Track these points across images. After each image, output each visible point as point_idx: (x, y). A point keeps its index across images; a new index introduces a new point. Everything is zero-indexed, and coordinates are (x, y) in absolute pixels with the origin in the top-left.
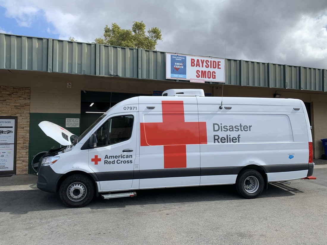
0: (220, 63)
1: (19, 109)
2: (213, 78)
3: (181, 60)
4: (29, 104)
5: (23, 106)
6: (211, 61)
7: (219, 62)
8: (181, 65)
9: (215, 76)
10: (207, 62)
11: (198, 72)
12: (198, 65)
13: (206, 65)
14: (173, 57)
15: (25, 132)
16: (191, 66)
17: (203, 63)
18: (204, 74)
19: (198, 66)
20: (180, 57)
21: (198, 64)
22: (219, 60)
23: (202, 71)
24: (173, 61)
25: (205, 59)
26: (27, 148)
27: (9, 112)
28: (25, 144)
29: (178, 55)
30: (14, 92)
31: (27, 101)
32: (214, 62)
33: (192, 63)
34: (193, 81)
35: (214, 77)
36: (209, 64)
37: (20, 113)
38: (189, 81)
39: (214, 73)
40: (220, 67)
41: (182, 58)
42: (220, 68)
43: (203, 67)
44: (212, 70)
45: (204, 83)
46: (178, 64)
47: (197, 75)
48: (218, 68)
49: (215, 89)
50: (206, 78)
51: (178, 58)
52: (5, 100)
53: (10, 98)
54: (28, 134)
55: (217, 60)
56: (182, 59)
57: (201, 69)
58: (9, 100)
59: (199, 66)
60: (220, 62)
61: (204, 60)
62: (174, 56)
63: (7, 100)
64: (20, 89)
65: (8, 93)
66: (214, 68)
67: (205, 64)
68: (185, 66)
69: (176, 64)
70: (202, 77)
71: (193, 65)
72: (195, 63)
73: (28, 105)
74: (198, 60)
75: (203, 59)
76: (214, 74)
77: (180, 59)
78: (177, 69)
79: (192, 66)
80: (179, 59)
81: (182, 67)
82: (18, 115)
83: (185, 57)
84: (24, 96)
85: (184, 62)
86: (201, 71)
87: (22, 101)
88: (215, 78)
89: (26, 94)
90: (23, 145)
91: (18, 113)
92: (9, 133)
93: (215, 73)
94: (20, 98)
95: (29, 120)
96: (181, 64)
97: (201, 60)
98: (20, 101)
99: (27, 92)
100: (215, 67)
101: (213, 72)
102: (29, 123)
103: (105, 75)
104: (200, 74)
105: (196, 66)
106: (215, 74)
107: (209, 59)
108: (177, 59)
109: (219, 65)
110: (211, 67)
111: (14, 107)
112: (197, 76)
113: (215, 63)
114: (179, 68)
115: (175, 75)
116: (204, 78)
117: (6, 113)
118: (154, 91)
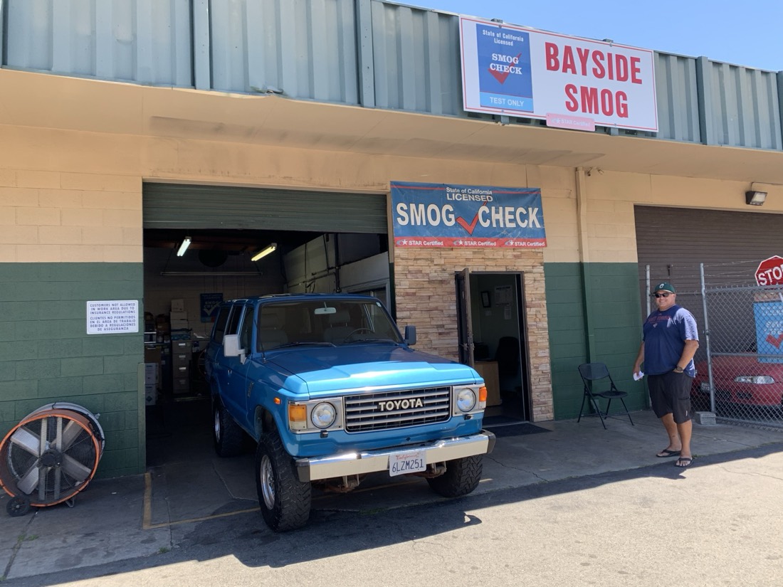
0: (637, 65)
2: (620, 114)
3: (512, 44)
6: (610, 55)
7: (634, 60)
8: (512, 64)
9: (625, 106)
10: (598, 57)
11: (571, 91)
12: (569, 66)
13: (596, 67)
14: (485, 32)
16: (548, 69)
17: (583, 59)
18: (589, 97)
19: (569, 70)
20: (508, 32)
21: (569, 63)
22: (635, 54)
23: (584, 90)
24: (486, 47)
25: (592, 48)
29: (500, 26)
32: (618, 57)
33: (549, 57)
34: (558, 121)
35: (622, 111)
36: (605, 63)
38: (545, 121)
39: (621, 97)
40: (638, 76)
41: (514, 38)
42: (639, 82)
43: (584, 73)
44: (614, 86)
45: (593, 129)
46: (503, 58)
47: (569, 100)
48: (635, 81)
49: (581, 173)
50: (597, 112)
51: (501, 39)
55: (628, 53)
56: (515, 42)
57: (579, 80)
59: (574, 72)
60: (638, 60)
62: (489, 29)
66: (619, 78)
67: (590, 64)
68: (527, 68)
69: (494, 57)
70: (584, 110)
71: (553, 62)
72: (561, 57)
74: (568, 50)
75: (584, 46)
76: (622, 101)
77: (510, 40)
78: (501, 77)
79: (549, 67)
80: (506, 40)
81: (518, 71)
83: (526, 37)
85: (522, 54)
86: (582, 88)
88: (625, 115)
93: (625, 98)
96: (512, 60)
97: (579, 50)
100: (622, 76)
101: (619, 94)
104: (578, 97)
105: (564, 70)
106: (624, 102)
107: (605, 50)
108: (498, 42)
109: (635, 70)
110: (611, 77)
112: (568, 104)
113: (621, 61)
114: (506, 74)
115: (495, 99)
116: (590, 111)
118: (393, 183)
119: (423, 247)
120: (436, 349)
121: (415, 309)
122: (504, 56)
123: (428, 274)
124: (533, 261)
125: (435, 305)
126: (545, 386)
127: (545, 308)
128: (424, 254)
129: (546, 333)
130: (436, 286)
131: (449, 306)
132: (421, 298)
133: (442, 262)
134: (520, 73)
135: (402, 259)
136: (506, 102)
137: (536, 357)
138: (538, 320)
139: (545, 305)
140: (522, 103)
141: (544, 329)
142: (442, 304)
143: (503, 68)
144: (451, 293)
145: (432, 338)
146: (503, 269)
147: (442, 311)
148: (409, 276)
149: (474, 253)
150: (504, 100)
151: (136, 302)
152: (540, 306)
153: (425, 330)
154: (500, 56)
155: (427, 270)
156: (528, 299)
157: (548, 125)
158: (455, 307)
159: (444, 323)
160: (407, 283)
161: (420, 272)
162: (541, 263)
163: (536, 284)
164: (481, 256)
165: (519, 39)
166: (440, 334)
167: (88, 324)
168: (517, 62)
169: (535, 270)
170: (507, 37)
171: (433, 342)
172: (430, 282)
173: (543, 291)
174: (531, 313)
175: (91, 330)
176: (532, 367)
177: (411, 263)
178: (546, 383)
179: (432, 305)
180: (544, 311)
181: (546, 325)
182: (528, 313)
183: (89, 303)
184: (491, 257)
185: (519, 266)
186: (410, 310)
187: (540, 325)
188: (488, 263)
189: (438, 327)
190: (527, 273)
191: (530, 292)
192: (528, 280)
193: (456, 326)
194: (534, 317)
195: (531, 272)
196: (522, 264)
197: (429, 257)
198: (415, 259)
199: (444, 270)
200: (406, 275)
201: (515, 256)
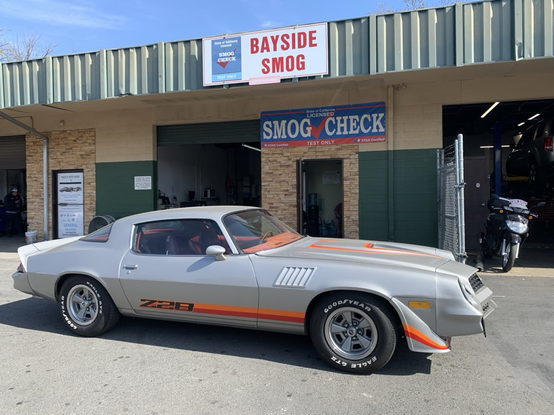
0: (314, 35)
1: (85, 158)
2: (299, 69)
3: (231, 45)
4: (94, 151)
5: (88, 155)
6: (293, 35)
7: (311, 33)
8: (231, 56)
9: (303, 63)
10: (285, 38)
11: (266, 62)
12: (265, 48)
13: (283, 44)
14: (216, 43)
15: (92, 188)
16: (251, 53)
17: (275, 42)
18: (278, 63)
19: (265, 51)
20: (228, 40)
21: (265, 46)
22: (312, 28)
23: (274, 60)
24: (216, 50)
25: (280, 33)
26: (94, 210)
27: (76, 163)
28: (92, 205)
29: (224, 38)
30: (79, 137)
31: (93, 147)
32: (299, 34)
33: (252, 46)
34: (256, 81)
35: (301, 66)
36: (290, 41)
37: (86, 164)
38: (248, 83)
39: (300, 58)
40: (314, 42)
41: (232, 42)
42: (315, 45)
43: (275, 49)
44: (295, 52)
45: (280, 82)
46: (225, 54)
47: (264, 68)
48: (311, 45)
50: (282, 71)
51: (225, 44)
52: (71, 149)
53: (75, 145)
54: (95, 192)
55: (306, 30)
56: (232, 43)
57: (271, 55)
58: (74, 147)
59: (268, 50)
60: (315, 32)
61: (277, 37)
62: (217, 41)
63: (73, 148)
64: (85, 132)
65: (74, 138)
66: (300, 46)
67: (280, 43)
68: (238, 56)
69: (220, 55)
70: (274, 71)
71: (255, 49)
72: (260, 45)
73: (93, 153)
74: (265, 39)
75: (275, 34)
76: (301, 60)
77: (230, 44)
78: (223, 65)
79: (253, 52)
80: (227, 44)
81: (234, 59)
82: (83, 166)
83: (239, 39)
84: (89, 141)
85: (236, 49)
86: (273, 59)
87: (87, 148)
88: (303, 68)
89: (91, 138)
90: (90, 205)
91: (84, 164)
92: (77, 190)
93: (303, 57)
94: (86, 144)
95: (95, 173)
96: (231, 54)
97: (272, 37)
98: (85, 148)
99: (92, 135)
100: (302, 44)
101: (299, 56)
102: (94, 177)
103: (115, 96)
104: (270, 65)
105: (262, 51)
106: (303, 60)
107: (290, 32)
108: (223, 46)
109: (311, 38)
110: (294, 47)
111: (79, 157)
112: (263, 70)
113: (302, 35)
114: (227, 62)
115: (220, 77)
116: (278, 71)
117: (72, 165)
118: (262, 113)
119: (276, 147)
120: (283, 203)
121: (272, 181)
122: (226, 53)
123: (280, 162)
124: (351, 151)
125: (284, 178)
126: (354, 229)
127: (358, 181)
128: (278, 151)
129: (357, 197)
130: (285, 168)
131: (292, 180)
132: (276, 175)
133: (289, 154)
134: (235, 60)
135: (265, 154)
136: (226, 77)
137: (349, 210)
138: (351, 188)
139: (358, 179)
140: (235, 76)
141: (356, 194)
142: (288, 178)
143: (225, 60)
144: (293, 172)
145: (281, 197)
146: (329, 157)
147: (288, 182)
148: (269, 163)
149: (309, 148)
150: (225, 76)
151: (150, 177)
152: (354, 179)
153: (277, 193)
154: (224, 53)
155: (279, 160)
156: (345, 175)
157: (250, 84)
158: (296, 180)
159: (289, 189)
160: (268, 167)
161: (276, 161)
162: (356, 152)
163: (352, 166)
164: (313, 150)
165: (235, 41)
166: (285, 195)
167: (135, 186)
168: (233, 54)
169: (351, 157)
170: (228, 42)
171: (282, 199)
172: (281, 166)
173: (357, 170)
174: (347, 184)
175: (136, 188)
176: (345, 216)
177: (270, 156)
178: (355, 226)
179: (282, 179)
180: (357, 183)
181: (357, 191)
182: (344, 184)
183: (135, 177)
184: (321, 150)
185: (340, 155)
186: (269, 181)
187: (353, 191)
188: (318, 154)
189: (285, 191)
190: (345, 159)
191: (347, 171)
192: (346, 164)
193: (296, 191)
194: (349, 186)
195: (348, 158)
196: (342, 153)
197: (281, 152)
198: (273, 154)
199: (289, 159)
200: (267, 162)
201: (337, 149)
